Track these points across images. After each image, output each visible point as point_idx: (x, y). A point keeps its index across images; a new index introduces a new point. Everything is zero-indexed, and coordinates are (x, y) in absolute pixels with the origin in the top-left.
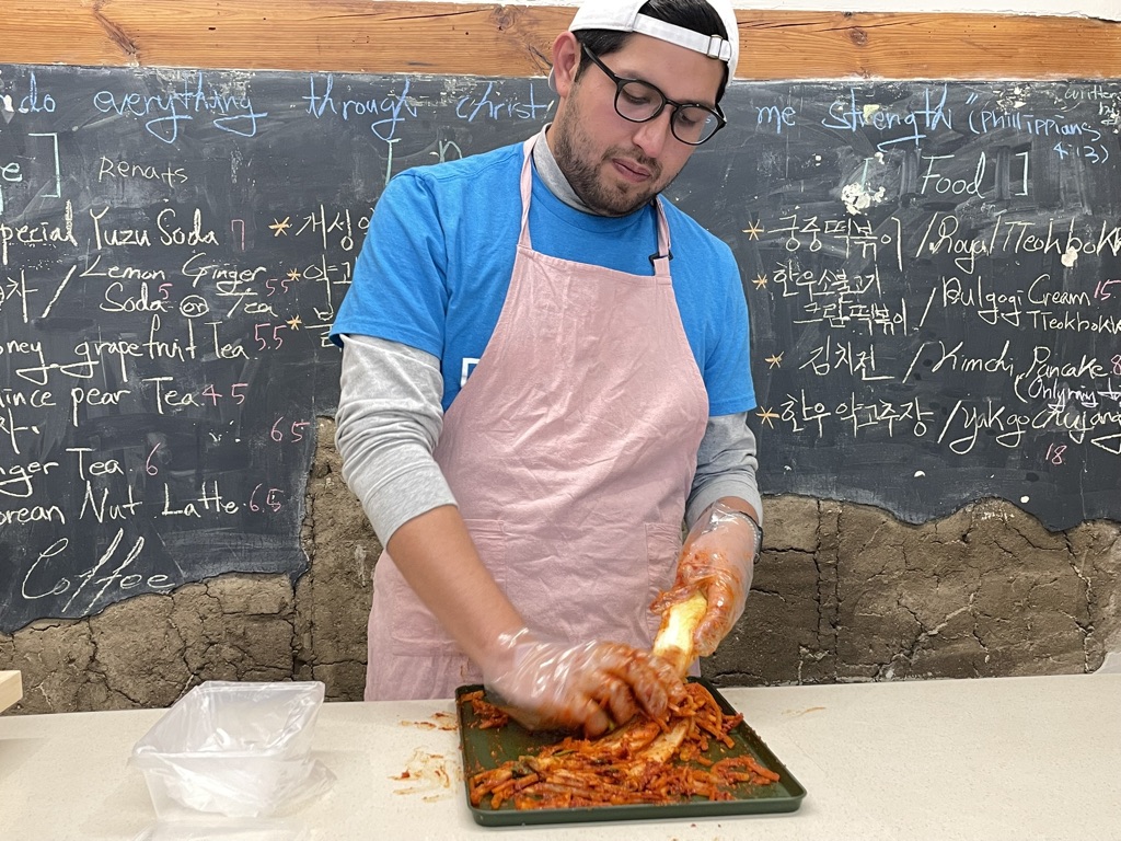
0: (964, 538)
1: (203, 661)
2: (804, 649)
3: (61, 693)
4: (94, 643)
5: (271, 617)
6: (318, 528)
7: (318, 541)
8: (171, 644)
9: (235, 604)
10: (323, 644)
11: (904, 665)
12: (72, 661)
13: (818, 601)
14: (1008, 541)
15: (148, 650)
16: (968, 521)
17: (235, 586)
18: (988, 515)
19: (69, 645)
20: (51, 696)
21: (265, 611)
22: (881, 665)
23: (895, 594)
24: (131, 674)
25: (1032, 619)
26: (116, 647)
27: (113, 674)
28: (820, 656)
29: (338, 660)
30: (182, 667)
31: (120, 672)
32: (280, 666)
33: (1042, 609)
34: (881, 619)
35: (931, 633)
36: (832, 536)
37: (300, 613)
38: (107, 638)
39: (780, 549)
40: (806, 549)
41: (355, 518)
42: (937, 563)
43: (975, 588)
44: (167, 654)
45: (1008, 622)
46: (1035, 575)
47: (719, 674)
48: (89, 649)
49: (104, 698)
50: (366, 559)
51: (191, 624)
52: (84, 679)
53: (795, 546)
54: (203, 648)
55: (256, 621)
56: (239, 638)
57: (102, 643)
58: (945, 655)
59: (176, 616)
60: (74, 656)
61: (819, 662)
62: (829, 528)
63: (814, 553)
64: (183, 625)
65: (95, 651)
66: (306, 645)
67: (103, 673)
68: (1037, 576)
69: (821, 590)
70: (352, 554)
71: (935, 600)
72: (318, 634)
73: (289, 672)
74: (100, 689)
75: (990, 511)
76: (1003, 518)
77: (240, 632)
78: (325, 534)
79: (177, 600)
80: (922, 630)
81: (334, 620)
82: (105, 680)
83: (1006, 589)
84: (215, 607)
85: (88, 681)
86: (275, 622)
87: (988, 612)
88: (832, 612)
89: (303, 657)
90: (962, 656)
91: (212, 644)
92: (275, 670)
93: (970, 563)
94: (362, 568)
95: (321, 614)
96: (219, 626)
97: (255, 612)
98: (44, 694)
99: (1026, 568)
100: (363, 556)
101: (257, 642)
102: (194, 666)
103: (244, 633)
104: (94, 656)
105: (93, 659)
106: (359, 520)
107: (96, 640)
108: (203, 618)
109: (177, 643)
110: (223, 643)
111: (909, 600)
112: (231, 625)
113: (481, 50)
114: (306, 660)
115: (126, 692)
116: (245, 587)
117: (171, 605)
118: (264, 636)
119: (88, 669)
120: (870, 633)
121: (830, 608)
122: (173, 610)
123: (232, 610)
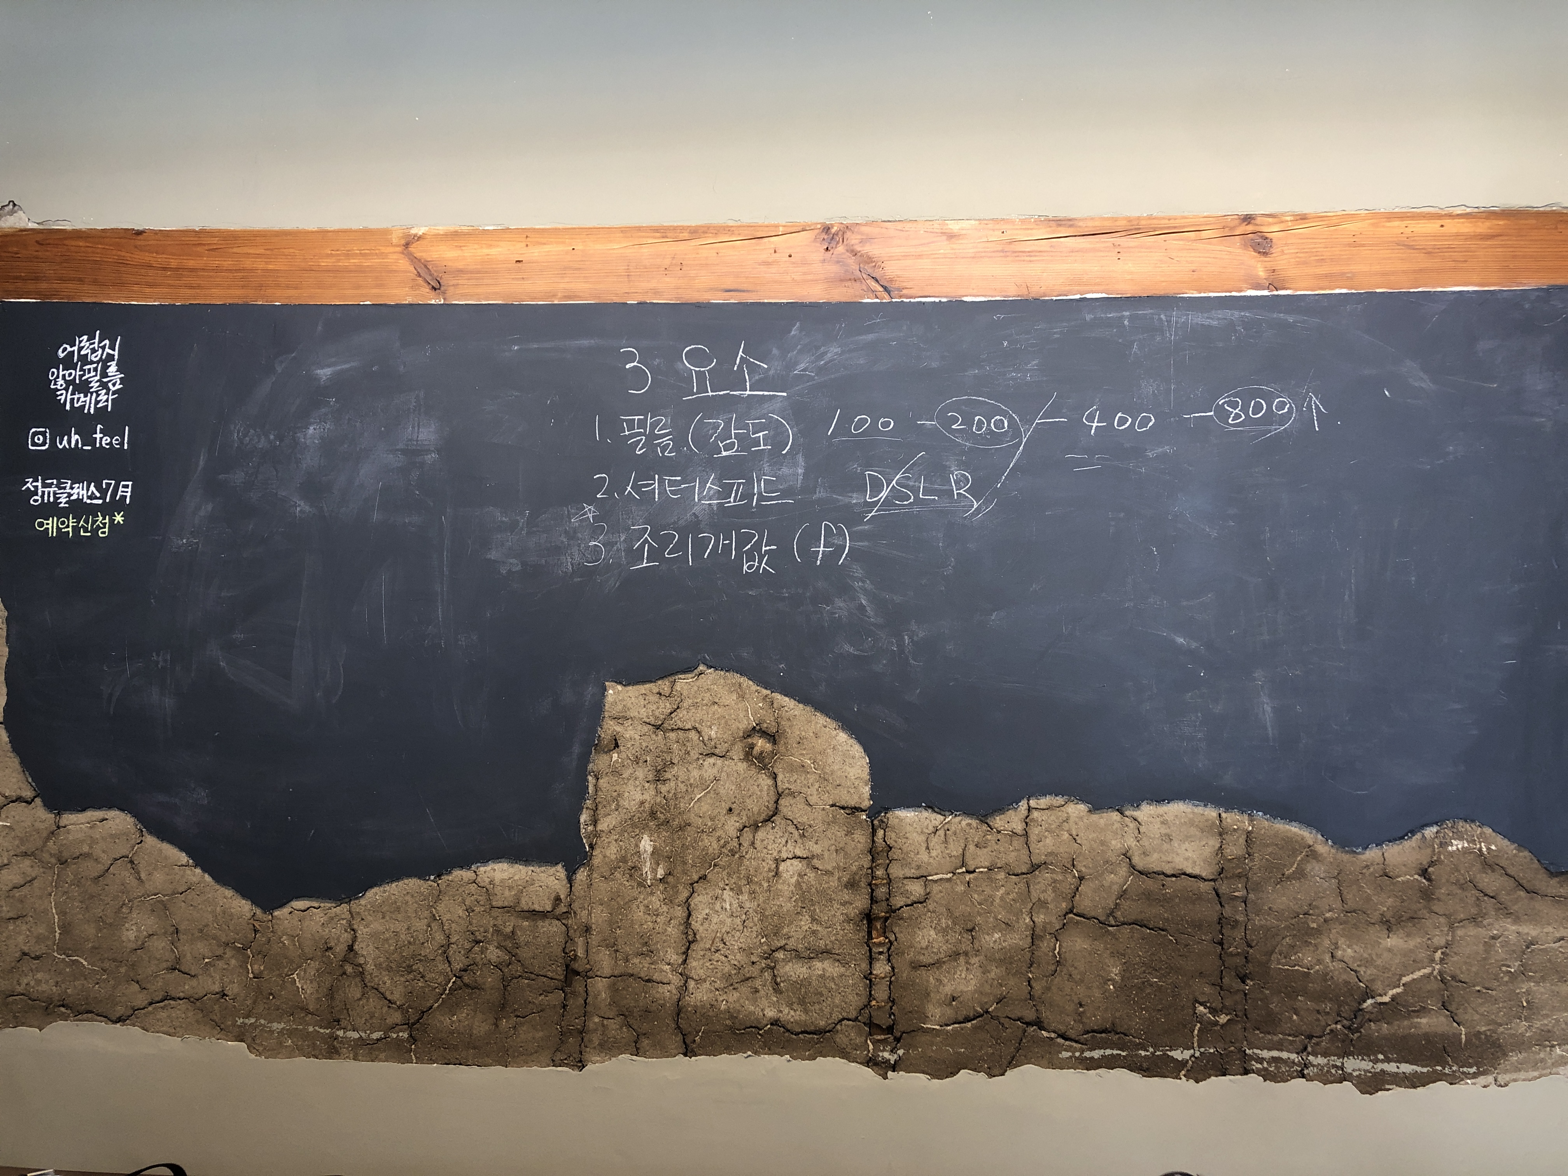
0: (1424, 873)
1: (467, 962)
2: (1201, 1008)
3: (315, 985)
4: (353, 930)
5: (543, 915)
6: (601, 811)
7: (599, 827)
8: (433, 939)
9: (505, 897)
10: (598, 952)
11: (1343, 1041)
12: (329, 949)
13: (1221, 943)
14: (1490, 881)
15: (409, 943)
16: (1429, 851)
17: (505, 875)
18: (1457, 845)
19: (327, 930)
20: (305, 987)
21: (537, 907)
22: (1310, 1037)
23: (1327, 943)
24: (389, 969)
25: (1528, 993)
26: (374, 935)
27: (370, 967)
28: (1223, 1019)
29: (616, 973)
30: (443, 966)
31: (378, 966)
32: (550, 974)
33: (1543, 979)
34: (1307, 975)
35: (1380, 999)
36: (1240, 859)
37: (575, 913)
38: (367, 926)
39: (1169, 872)
40: (1204, 875)
41: (642, 803)
42: (1385, 904)
43: (1443, 942)
44: (428, 950)
45: (1494, 993)
46: (1530, 931)
47: (1087, 1032)
48: (346, 937)
49: (359, 996)
50: (653, 853)
51: (455, 918)
52: (341, 972)
53: (1189, 871)
54: (468, 946)
55: (527, 918)
56: (507, 937)
57: (362, 931)
58: (1401, 1032)
59: (441, 907)
60: (332, 944)
61: (1222, 1026)
62: (1234, 849)
63: (1214, 880)
64: (448, 916)
65: (354, 939)
66: (580, 953)
67: (360, 965)
68: (1534, 933)
69: (1224, 931)
70: (637, 846)
71: (1386, 955)
72: (594, 939)
73: (559, 984)
74: (356, 985)
75: (1461, 838)
76: (1480, 850)
77: (509, 929)
78: (608, 820)
79: (443, 887)
80: (1368, 993)
81: (612, 924)
82: (362, 973)
83: (1488, 947)
84: (482, 899)
85: (344, 973)
86: (547, 922)
87: (1462, 977)
88: (1240, 961)
89: (576, 966)
90: (1426, 1036)
91: (478, 942)
92: (545, 979)
93: (1435, 908)
94: (648, 864)
95: (599, 917)
96: (488, 922)
97: (526, 908)
98: (298, 984)
99: (1517, 920)
100: (650, 849)
101: (527, 943)
102: (457, 966)
103: (513, 932)
104: (352, 946)
105: (351, 948)
106: (647, 805)
107: (355, 927)
108: (469, 910)
109: (440, 938)
110: (488, 943)
111: (1347, 952)
112: (499, 922)
113: (805, 274)
114: (580, 970)
115: (383, 990)
116: (516, 878)
117: (436, 893)
118: (535, 938)
119: (345, 960)
120: (1293, 994)
121: (1238, 954)
122: (438, 899)
123: (500, 904)
